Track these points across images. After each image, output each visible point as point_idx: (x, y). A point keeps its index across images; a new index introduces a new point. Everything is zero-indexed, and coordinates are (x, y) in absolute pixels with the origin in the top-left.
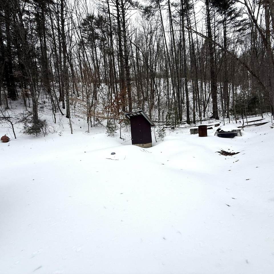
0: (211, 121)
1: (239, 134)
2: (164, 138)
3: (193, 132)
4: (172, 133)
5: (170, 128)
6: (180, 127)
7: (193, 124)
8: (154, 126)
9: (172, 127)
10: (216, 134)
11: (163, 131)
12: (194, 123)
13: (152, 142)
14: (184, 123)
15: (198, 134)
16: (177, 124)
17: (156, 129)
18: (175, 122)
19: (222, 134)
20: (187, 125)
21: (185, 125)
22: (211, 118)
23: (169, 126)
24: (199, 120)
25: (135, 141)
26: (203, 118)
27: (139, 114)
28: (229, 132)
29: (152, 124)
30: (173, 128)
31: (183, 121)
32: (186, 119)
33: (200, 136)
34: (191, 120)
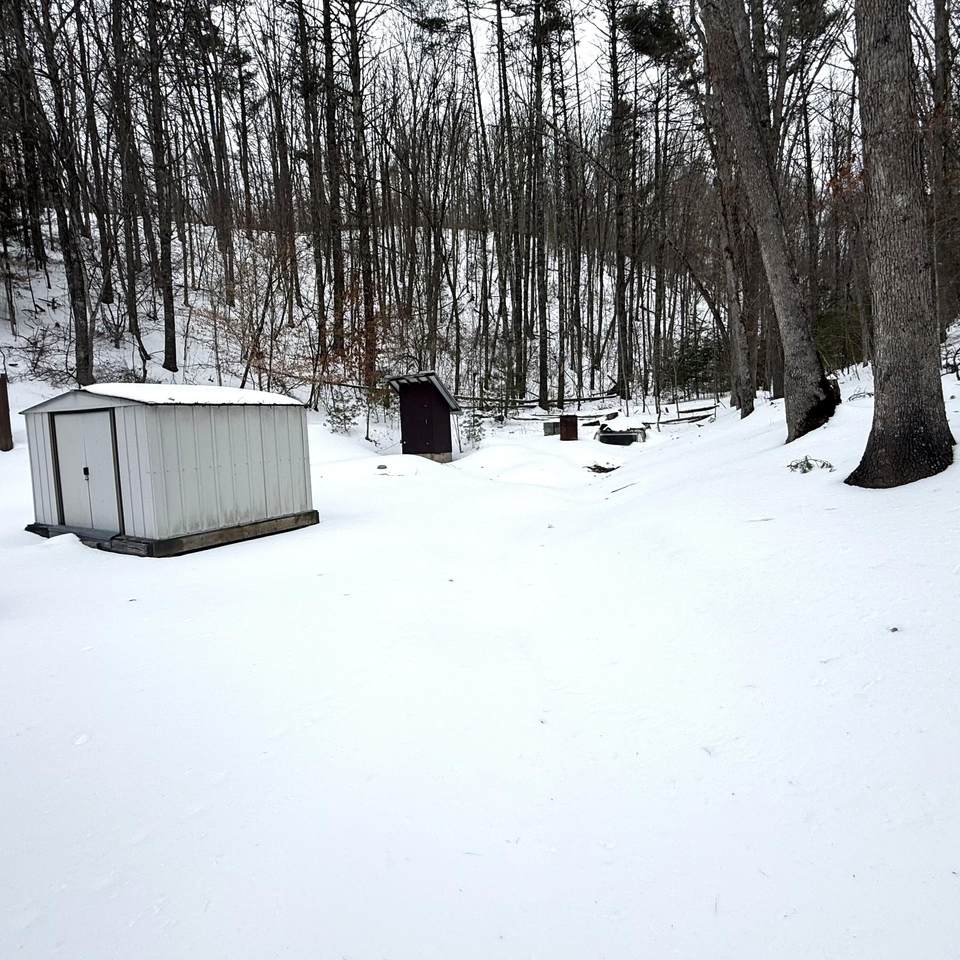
0: (608, 402)
1: (640, 437)
2: (481, 442)
3: (550, 429)
4: (497, 431)
5: (492, 419)
6: (520, 416)
7: (556, 408)
8: (458, 410)
9: (499, 414)
10: (597, 437)
11: (478, 426)
12: (561, 406)
13: (451, 451)
14: (532, 404)
15: (559, 436)
16: (512, 408)
17: (461, 421)
18: (507, 402)
19: (610, 438)
20: (539, 410)
21: (534, 411)
22: (611, 393)
23: (490, 413)
24: (575, 397)
25: (409, 447)
26: (586, 393)
27: (424, 379)
28: (621, 432)
29: (454, 407)
30: (500, 419)
31: (528, 397)
32: (538, 394)
33: (562, 439)
34: (549, 398)
